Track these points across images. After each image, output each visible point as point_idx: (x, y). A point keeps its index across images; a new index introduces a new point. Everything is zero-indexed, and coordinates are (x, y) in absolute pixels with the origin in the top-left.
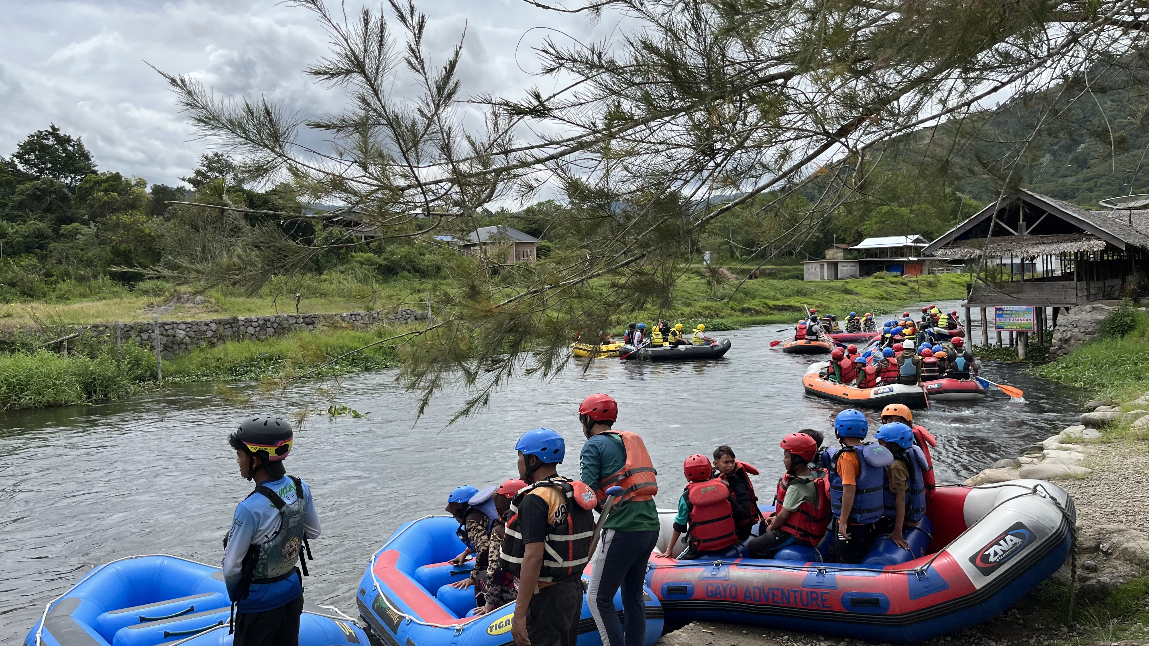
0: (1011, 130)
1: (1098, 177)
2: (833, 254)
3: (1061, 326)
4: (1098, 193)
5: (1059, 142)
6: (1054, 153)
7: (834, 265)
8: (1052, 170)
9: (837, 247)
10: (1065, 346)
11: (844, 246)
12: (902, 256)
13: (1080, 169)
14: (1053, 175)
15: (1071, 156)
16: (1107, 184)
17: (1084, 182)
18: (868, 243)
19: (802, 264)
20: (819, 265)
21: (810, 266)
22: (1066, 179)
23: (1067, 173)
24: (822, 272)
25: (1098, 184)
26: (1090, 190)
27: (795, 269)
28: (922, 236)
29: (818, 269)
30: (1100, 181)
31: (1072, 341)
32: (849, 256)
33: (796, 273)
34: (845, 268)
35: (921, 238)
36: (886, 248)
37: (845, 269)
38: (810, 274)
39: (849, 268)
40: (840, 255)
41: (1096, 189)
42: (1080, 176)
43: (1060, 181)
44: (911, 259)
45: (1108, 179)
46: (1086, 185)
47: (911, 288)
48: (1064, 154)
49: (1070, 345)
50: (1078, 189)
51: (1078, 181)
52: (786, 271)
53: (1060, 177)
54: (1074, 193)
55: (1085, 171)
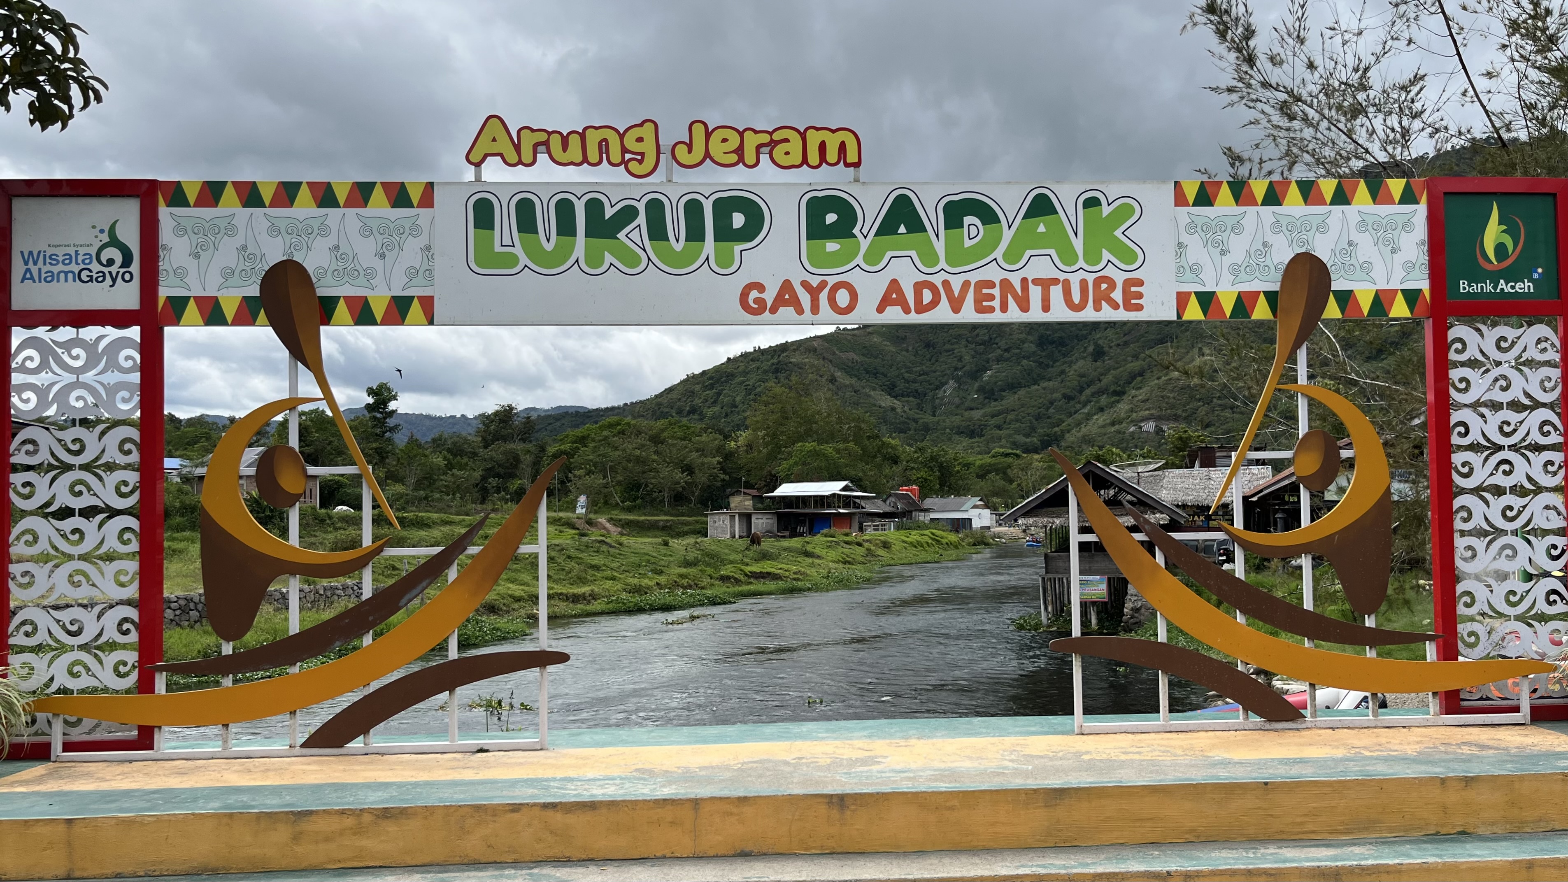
0: (910, 348)
1: (1007, 411)
2: (741, 502)
3: (1132, 595)
4: (1007, 432)
5: (964, 367)
6: (958, 380)
7: (747, 518)
8: (957, 400)
9: (745, 493)
10: (1136, 615)
11: (754, 492)
12: (829, 507)
13: (987, 401)
14: (957, 407)
15: (976, 385)
16: (1017, 421)
17: (993, 417)
18: (786, 490)
19: (706, 515)
20: (728, 517)
21: (716, 518)
22: (972, 412)
23: (973, 405)
24: (732, 526)
25: (1008, 420)
26: (999, 427)
27: (697, 522)
28: (852, 482)
29: (727, 522)
30: (1009, 417)
31: (1143, 610)
32: (760, 505)
33: (698, 526)
34: (761, 521)
35: (850, 485)
36: (810, 497)
37: (761, 523)
38: (716, 529)
39: (764, 521)
40: (749, 503)
41: (1005, 426)
42: (988, 410)
43: (966, 414)
44: (841, 511)
45: (1017, 415)
46: (993, 421)
47: (867, 550)
48: (970, 381)
49: (1141, 615)
50: (985, 425)
51: (984, 415)
52: (685, 524)
53: (966, 410)
54: (982, 430)
55: (993, 404)
